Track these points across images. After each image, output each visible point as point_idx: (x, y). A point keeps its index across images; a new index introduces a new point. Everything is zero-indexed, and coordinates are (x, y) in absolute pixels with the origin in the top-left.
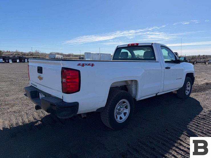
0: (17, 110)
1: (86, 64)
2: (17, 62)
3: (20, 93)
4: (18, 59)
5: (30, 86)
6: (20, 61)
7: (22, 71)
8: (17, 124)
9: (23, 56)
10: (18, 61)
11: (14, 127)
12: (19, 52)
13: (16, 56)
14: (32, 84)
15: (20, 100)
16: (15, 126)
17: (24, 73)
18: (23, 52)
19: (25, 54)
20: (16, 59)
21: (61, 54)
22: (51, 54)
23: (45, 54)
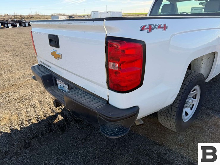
0: (27, 96)
1: (153, 25)
2: (17, 27)
3: (26, 67)
4: (18, 23)
5: (39, 65)
6: (21, 25)
7: (24, 38)
8: (29, 120)
9: (23, 19)
10: (18, 25)
11: (26, 127)
12: (17, 14)
13: (15, 20)
14: (41, 62)
15: (28, 78)
16: (26, 124)
17: (27, 39)
18: (22, 15)
19: (24, 18)
20: (16, 23)
21: (64, 15)
22: (52, 15)
23: (46, 16)
